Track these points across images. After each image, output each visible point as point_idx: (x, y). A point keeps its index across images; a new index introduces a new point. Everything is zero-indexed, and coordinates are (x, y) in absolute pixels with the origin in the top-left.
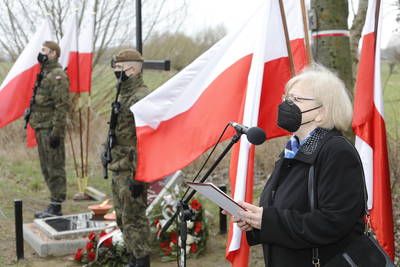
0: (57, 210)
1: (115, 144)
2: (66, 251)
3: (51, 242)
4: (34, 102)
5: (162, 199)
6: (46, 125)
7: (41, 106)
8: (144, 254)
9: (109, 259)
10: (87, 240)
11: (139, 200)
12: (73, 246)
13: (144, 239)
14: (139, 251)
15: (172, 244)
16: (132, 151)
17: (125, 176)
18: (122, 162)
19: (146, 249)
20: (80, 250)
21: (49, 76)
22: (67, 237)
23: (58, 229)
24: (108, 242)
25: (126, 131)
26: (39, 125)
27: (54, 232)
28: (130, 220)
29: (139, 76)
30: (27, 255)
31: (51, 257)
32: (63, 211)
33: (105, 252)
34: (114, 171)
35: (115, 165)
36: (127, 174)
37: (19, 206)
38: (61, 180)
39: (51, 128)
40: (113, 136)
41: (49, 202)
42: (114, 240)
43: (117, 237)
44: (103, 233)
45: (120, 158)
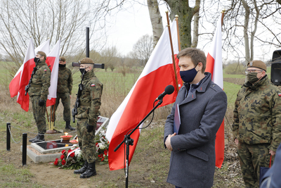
0: (42, 138)
1: (80, 105)
2: (49, 160)
3: (41, 155)
4: (32, 82)
5: (100, 133)
6: (37, 94)
7: (35, 84)
8: (92, 161)
9: (73, 164)
10: (61, 153)
11: (91, 133)
12: (53, 157)
13: (92, 153)
14: (90, 159)
15: (104, 155)
16: (89, 109)
17: (84, 121)
18: (83, 114)
19: (94, 158)
20: (57, 159)
21: (40, 69)
22: (50, 152)
23: (45, 148)
24: (73, 155)
25: (85, 99)
26: (33, 94)
27: (43, 150)
28: (86, 144)
29: (92, 71)
30: (28, 162)
31: (41, 163)
32: (45, 138)
33: (71, 160)
34: (79, 118)
35: (79, 116)
36: (86, 120)
37: (25, 137)
38: (43, 122)
39: (40, 96)
40: (79, 101)
41: (37, 134)
42: (76, 154)
43: (78, 152)
44: (70, 150)
45: (82, 112)
